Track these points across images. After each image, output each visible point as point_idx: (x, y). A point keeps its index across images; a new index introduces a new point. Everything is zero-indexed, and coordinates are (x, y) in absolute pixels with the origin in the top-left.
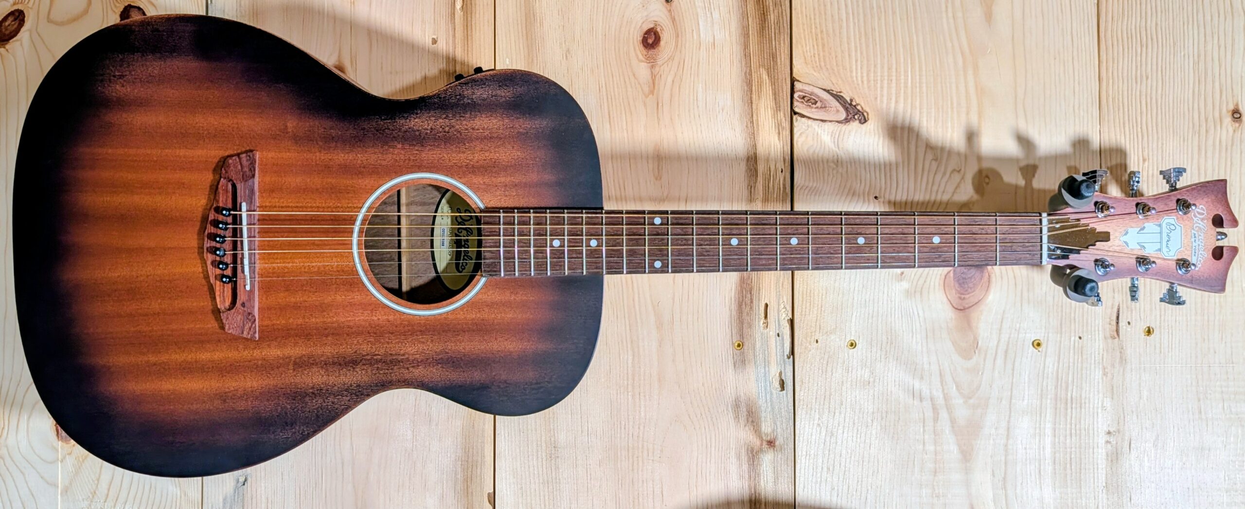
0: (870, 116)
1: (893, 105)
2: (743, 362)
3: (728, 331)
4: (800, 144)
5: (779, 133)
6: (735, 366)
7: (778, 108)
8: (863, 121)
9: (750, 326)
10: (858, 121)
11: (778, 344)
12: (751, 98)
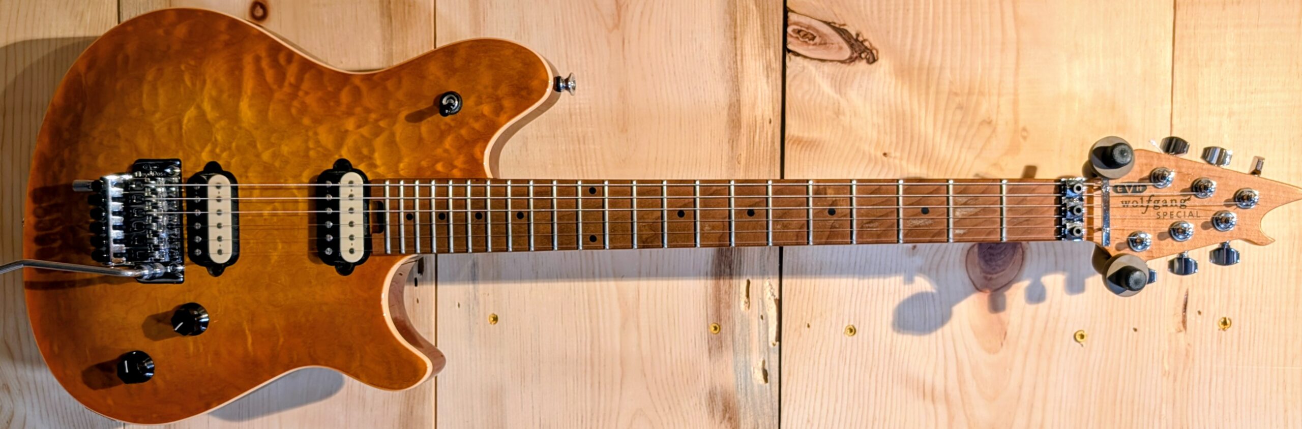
0: (880, 55)
1: (909, 41)
2: (720, 347)
3: (703, 312)
4: (793, 89)
5: (768, 77)
6: (710, 352)
7: (767, 45)
8: (871, 60)
9: (729, 306)
10: (864, 61)
11: (761, 328)
12: (735, 32)
